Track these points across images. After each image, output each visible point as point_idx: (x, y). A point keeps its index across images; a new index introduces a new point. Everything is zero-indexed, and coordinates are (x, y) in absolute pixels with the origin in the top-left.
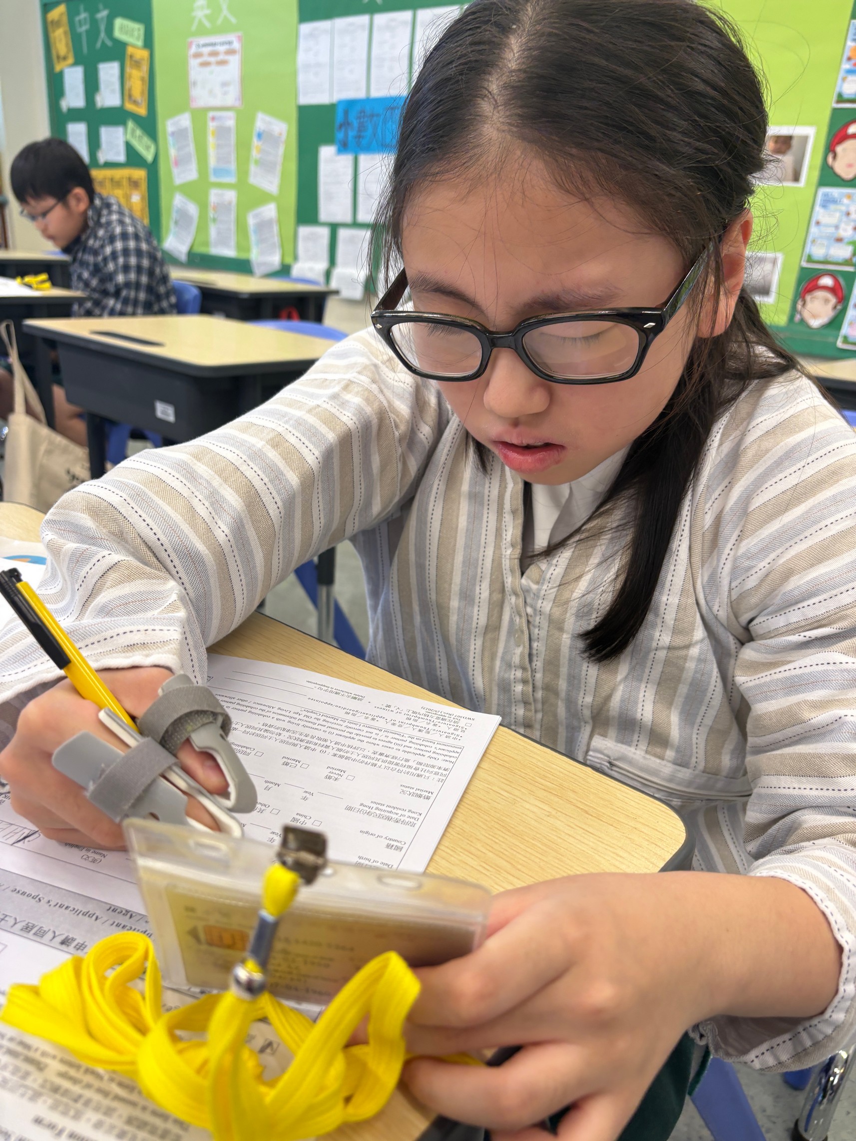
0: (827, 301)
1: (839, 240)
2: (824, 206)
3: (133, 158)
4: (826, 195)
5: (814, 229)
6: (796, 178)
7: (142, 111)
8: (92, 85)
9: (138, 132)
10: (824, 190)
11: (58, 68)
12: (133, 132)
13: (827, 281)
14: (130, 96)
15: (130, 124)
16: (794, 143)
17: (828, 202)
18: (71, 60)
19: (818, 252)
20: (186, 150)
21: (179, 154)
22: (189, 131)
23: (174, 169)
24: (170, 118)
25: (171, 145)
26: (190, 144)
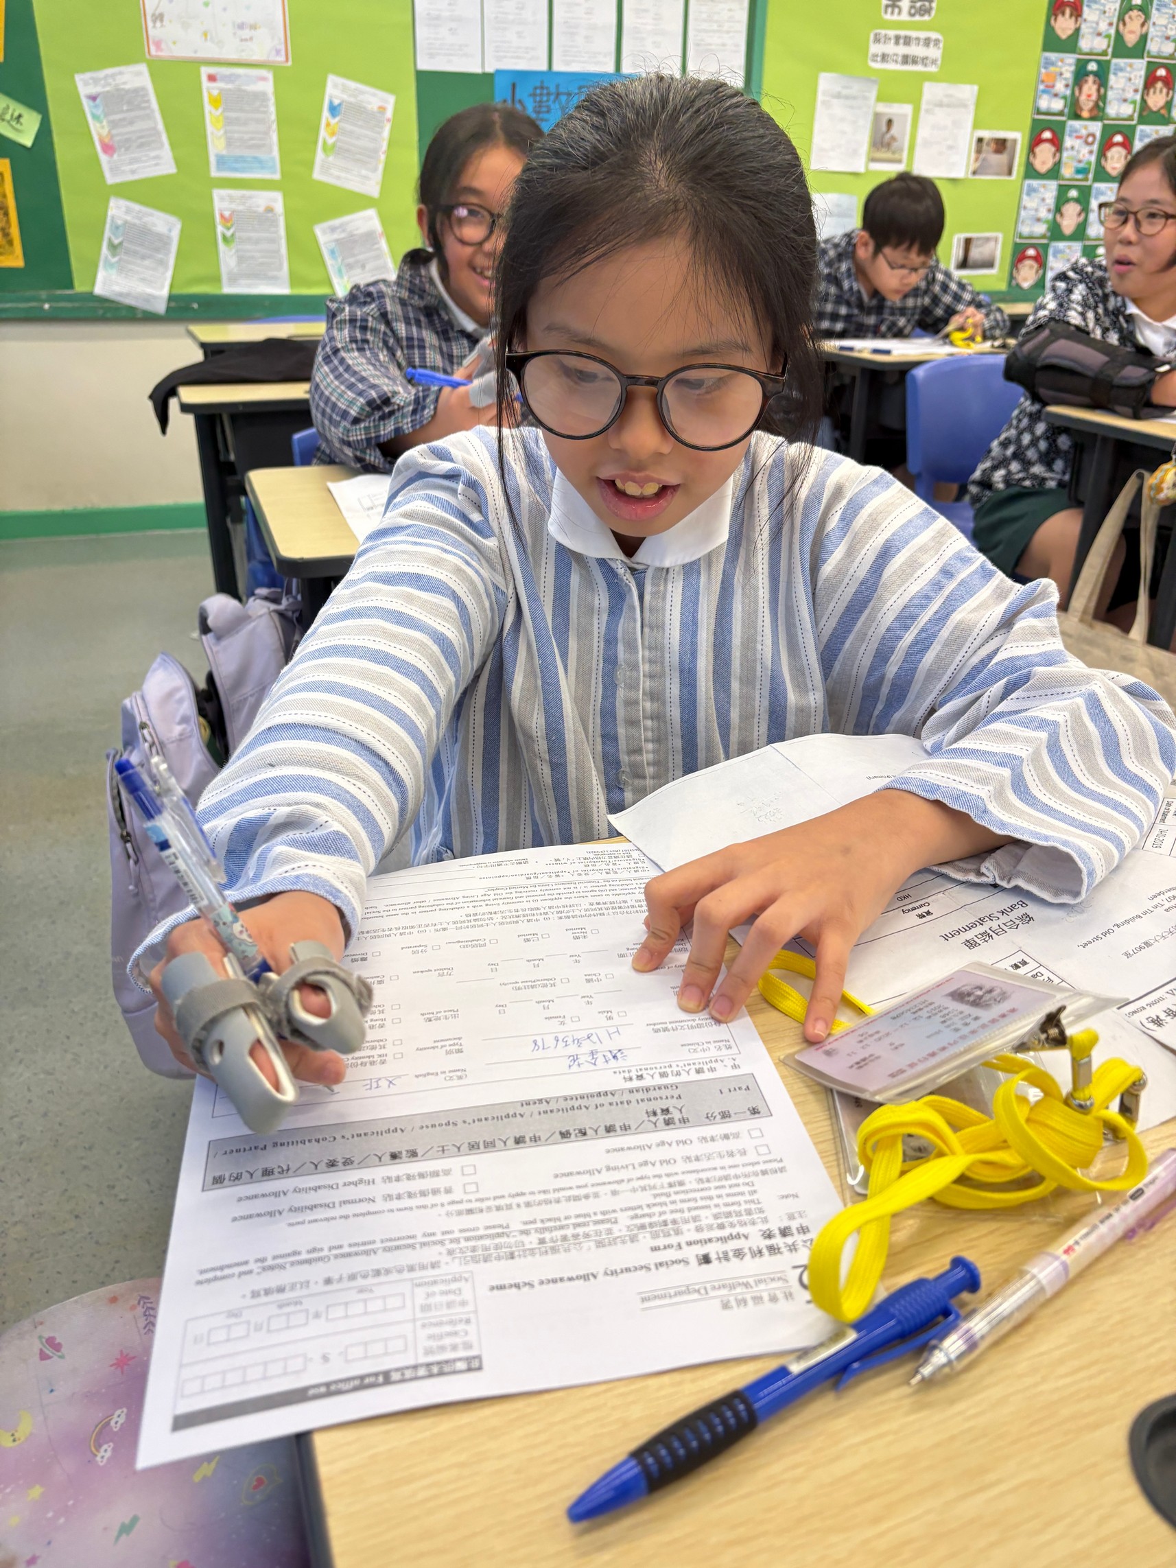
0: (1031, 267)
1: (1039, 220)
2: (1028, 194)
4: (1029, 186)
5: (1023, 213)
6: (1010, 173)
10: (1028, 182)
13: (1031, 252)
16: (1009, 145)
17: (1032, 190)
19: (1025, 230)
20: (139, 125)
21: (114, 132)
22: (147, 95)
23: (103, 158)
24: (83, 70)
25: (95, 117)
26: (149, 117)
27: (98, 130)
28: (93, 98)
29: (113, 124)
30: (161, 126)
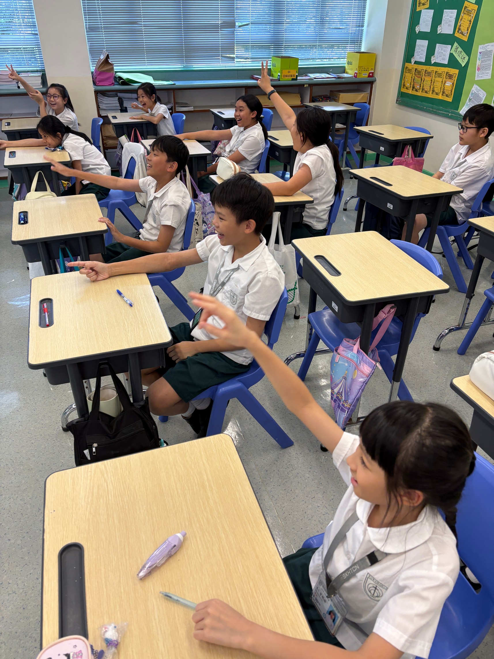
3: (453, 62)
7: (465, 39)
8: (437, 20)
9: (460, 49)
11: (418, 9)
12: (457, 48)
14: (459, 29)
15: (456, 44)
18: (427, 6)
20: (488, 62)
21: (482, 64)
22: (492, 53)
23: (477, 72)
24: (481, 45)
25: (479, 59)
26: (490, 60)
27: (478, 63)
28: (480, 53)
29: (482, 62)
30: (492, 64)
